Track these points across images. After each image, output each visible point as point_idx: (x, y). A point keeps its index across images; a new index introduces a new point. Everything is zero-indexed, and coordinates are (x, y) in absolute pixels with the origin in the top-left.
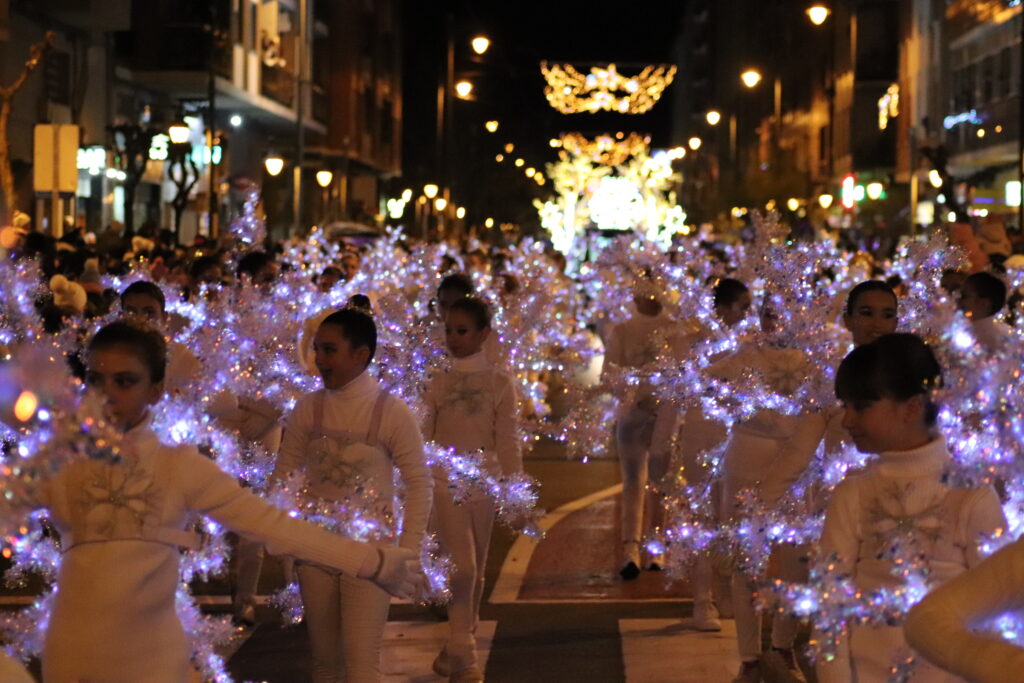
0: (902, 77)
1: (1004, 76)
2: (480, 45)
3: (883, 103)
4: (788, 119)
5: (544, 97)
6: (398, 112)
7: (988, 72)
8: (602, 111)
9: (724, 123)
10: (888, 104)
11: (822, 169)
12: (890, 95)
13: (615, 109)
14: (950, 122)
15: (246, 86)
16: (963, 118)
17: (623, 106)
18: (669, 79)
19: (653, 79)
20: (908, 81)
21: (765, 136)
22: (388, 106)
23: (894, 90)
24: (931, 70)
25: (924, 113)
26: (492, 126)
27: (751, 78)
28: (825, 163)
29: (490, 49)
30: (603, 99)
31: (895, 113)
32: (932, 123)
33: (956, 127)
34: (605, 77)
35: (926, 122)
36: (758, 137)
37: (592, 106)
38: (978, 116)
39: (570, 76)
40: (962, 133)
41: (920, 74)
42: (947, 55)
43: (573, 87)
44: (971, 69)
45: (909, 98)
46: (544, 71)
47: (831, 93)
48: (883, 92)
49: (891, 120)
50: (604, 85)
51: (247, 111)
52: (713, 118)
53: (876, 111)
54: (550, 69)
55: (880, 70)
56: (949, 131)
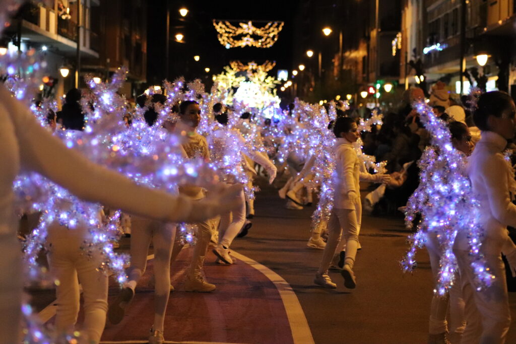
0: (403, 29)
1: (454, 25)
2: (184, 12)
3: (394, 43)
4: (347, 54)
5: (217, 39)
6: (144, 49)
7: (446, 23)
8: (247, 46)
9: (315, 56)
10: (396, 43)
11: (364, 78)
12: (398, 38)
13: (254, 45)
14: (426, 50)
15: (48, 29)
16: (433, 47)
17: (258, 44)
18: (280, 29)
19: (272, 29)
20: (406, 30)
21: (337, 63)
22: (139, 46)
23: (399, 35)
24: (418, 23)
25: (414, 46)
26: (197, 58)
27: (327, 31)
28: (365, 75)
29: (188, 14)
30: (247, 41)
31: (400, 47)
32: (417, 51)
33: (429, 53)
34: (247, 28)
35: (415, 50)
36: (333, 63)
37: (242, 43)
38: (440, 47)
39: (228, 27)
40: (433, 56)
41: (412, 26)
42: (425, 15)
43: (229, 33)
44: (438, 21)
45: (406, 39)
46: (215, 24)
47: (368, 38)
48: (394, 37)
49: (398, 51)
50: (246, 31)
51: (50, 43)
52: (310, 54)
53: (391, 46)
54: (217, 24)
55: (393, 25)
56: (426, 55)
